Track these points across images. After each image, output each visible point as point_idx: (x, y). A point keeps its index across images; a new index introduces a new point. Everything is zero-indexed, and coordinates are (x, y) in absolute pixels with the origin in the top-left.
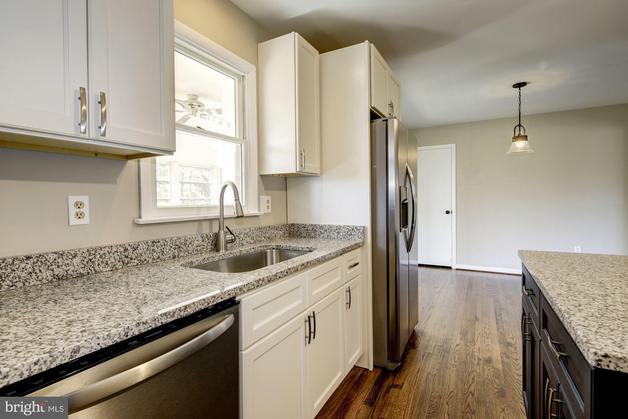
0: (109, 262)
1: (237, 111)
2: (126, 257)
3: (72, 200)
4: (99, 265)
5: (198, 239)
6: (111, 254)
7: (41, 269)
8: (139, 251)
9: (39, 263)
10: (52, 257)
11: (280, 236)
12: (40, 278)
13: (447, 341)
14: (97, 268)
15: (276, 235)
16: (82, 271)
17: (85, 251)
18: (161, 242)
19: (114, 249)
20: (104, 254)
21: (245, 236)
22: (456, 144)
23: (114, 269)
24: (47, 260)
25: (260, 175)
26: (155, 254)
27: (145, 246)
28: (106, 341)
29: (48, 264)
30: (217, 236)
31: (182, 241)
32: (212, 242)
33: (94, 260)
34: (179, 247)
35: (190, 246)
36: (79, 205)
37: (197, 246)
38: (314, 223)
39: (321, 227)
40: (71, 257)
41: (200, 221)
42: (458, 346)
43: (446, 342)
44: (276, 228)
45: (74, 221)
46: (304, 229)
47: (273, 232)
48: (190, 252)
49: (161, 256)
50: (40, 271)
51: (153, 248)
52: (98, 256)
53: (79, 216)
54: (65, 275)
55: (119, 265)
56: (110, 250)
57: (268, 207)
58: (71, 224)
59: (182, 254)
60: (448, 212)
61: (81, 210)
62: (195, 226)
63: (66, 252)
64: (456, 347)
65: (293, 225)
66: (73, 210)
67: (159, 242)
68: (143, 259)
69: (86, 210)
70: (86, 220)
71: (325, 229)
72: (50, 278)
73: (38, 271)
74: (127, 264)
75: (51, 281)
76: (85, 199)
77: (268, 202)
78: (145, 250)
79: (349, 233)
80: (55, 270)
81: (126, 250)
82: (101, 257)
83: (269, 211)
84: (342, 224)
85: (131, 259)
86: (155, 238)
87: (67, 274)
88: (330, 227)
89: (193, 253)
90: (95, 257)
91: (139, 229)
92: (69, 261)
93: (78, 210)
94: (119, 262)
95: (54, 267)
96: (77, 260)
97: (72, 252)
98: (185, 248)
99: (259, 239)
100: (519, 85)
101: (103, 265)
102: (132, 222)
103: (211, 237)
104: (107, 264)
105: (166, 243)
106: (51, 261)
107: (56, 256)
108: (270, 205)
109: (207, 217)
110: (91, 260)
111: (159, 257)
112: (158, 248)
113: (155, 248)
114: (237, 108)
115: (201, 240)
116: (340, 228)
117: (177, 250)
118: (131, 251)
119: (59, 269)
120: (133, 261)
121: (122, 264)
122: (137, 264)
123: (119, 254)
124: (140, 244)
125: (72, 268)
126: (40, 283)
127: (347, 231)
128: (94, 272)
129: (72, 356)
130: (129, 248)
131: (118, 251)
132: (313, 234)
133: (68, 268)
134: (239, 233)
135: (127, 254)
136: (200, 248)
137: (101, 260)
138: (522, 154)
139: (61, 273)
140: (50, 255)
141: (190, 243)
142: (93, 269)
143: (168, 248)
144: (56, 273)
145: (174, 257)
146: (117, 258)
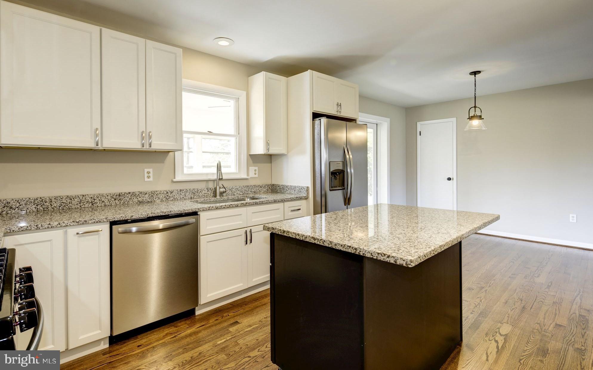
0: (160, 198)
1: (235, 118)
2: (168, 196)
3: (146, 170)
4: (155, 198)
5: (205, 190)
6: (161, 194)
7: (134, 198)
8: (174, 194)
9: (133, 195)
10: (138, 193)
11: (263, 192)
12: (133, 201)
14: (155, 200)
15: (261, 191)
16: (148, 200)
17: (150, 192)
18: (185, 190)
19: (162, 192)
20: (158, 194)
21: (236, 190)
22: (457, 118)
23: (162, 201)
24: (136, 194)
25: (250, 155)
26: (181, 196)
27: (176, 192)
28: (141, 216)
29: (136, 196)
30: (216, 189)
31: (196, 190)
32: (214, 192)
33: (153, 196)
34: (194, 194)
35: (200, 193)
36: (148, 173)
37: (204, 194)
38: (283, 184)
39: (287, 187)
40: (144, 194)
41: (207, 181)
44: (261, 187)
45: (146, 179)
46: (279, 188)
47: (258, 189)
48: (200, 196)
49: (184, 197)
50: (133, 198)
51: (180, 193)
52: (155, 195)
53: (149, 177)
54: (142, 201)
55: (164, 199)
56: (160, 192)
57: (255, 174)
58: (145, 180)
59: (196, 197)
60: (449, 179)
61: (149, 175)
62: (205, 183)
63: (143, 192)
65: (273, 185)
66: (146, 175)
67: (183, 190)
68: (175, 197)
69: (151, 175)
70: (151, 179)
71: (288, 188)
72: (137, 202)
73: (133, 199)
74: (168, 199)
75: (137, 203)
76: (151, 170)
77: (255, 170)
78: (176, 193)
79: (300, 191)
80: (139, 199)
81: (167, 193)
82: (156, 195)
83: (257, 176)
84: (296, 185)
85: (170, 197)
86: (182, 189)
87: (143, 201)
88: (291, 186)
89: (202, 197)
90: (154, 195)
91: (174, 184)
92: (144, 196)
93: (148, 175)
94: (164, 198)
95: (138, 197)
96: (147, 196)
97: (145, 192)
98: (197, 194)
99: (246, 192)
100: (475, 73)
101: (158, 199)
102: (171, 180)
103: (213, 189)
104: (159, 198)
105: (187, 191)
106: (137, 195)
107: (139, 193)
108: (257, 172)
109: (210, 179)
110: (152, 196)
111: (183, 198)
112: (183, 193)
113: (181, 193)
114: (235, 117)
115: (207, 190)
116: (295, 187)
117: (193, 195)
118: (170, 193)
119: (140, 199)
120: (171, 198)
121: (165, 199)
122: (173, 200)
123: (164, 194)
124: (174, 190)
125: (145, 199)
126: (133, 203)
127: (299, 189)
128: (153, 201)
129: (131, 218)
130: (169, 192)
131: (164, 193)
132: (283, 191)
133: (143, 198)
134: (231, 188)
135: (168, 195)
136: (206, 195)
137: (156, 196)
138: (479, 131)
139: (141, 200)
140: (137, 193)
141: (200, 192)
142: (153, 200)
143: (188, 193)
144: (139, 200)
145: (191, 198)
146: (164, 196)
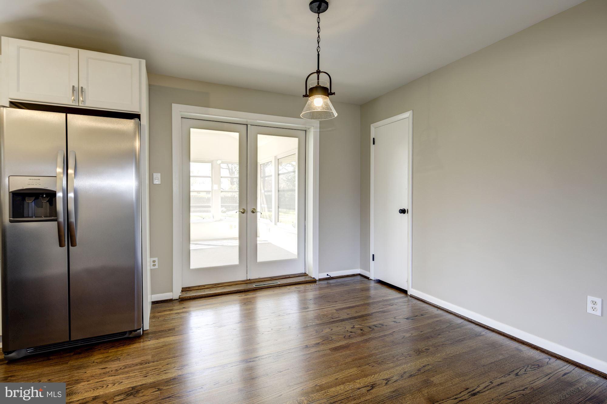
22: (413, 111)
60: (402, 211)
100: (318, 7)
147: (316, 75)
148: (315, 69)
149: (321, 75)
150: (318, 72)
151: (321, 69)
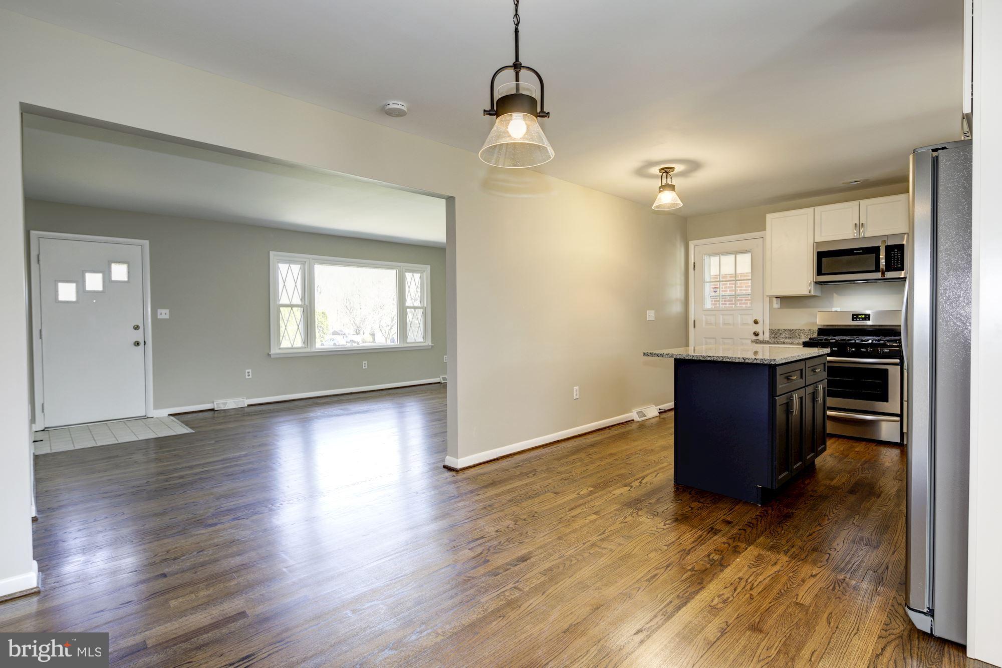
13: (834, 586)
42: (813, 574)
43: (837, 585)
64: (818, 574)
147: (511, 72)
148: (512, 61)
149: (523, 72)
150: (517, 66)
151: (523, 60)
